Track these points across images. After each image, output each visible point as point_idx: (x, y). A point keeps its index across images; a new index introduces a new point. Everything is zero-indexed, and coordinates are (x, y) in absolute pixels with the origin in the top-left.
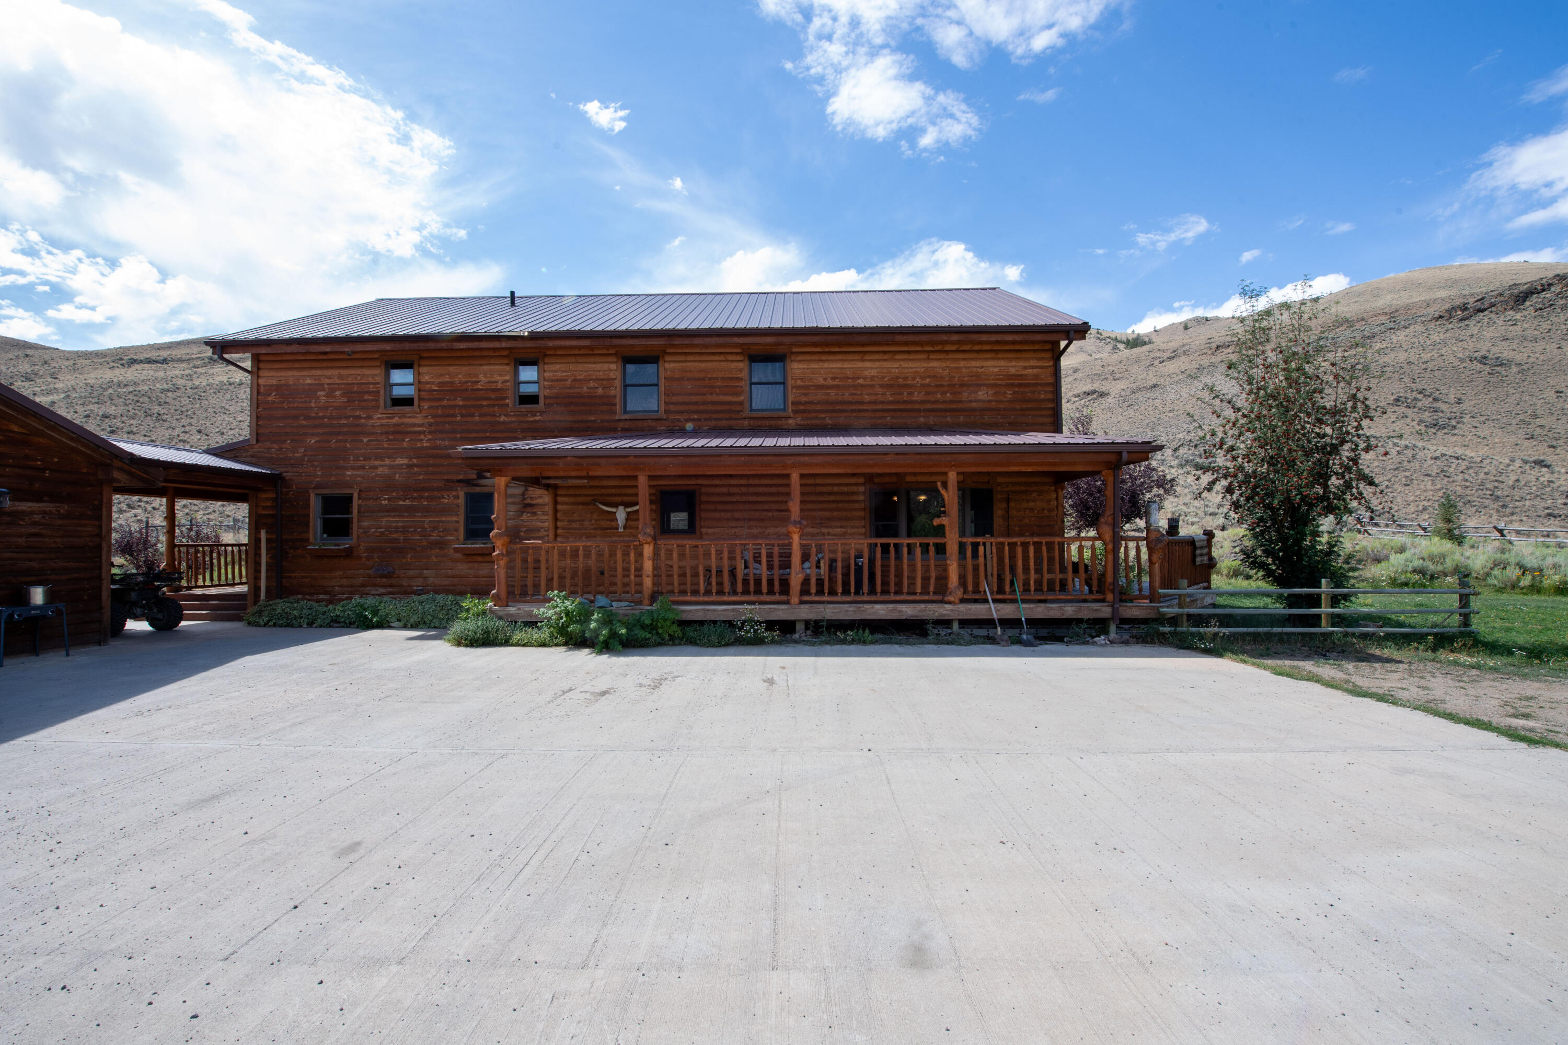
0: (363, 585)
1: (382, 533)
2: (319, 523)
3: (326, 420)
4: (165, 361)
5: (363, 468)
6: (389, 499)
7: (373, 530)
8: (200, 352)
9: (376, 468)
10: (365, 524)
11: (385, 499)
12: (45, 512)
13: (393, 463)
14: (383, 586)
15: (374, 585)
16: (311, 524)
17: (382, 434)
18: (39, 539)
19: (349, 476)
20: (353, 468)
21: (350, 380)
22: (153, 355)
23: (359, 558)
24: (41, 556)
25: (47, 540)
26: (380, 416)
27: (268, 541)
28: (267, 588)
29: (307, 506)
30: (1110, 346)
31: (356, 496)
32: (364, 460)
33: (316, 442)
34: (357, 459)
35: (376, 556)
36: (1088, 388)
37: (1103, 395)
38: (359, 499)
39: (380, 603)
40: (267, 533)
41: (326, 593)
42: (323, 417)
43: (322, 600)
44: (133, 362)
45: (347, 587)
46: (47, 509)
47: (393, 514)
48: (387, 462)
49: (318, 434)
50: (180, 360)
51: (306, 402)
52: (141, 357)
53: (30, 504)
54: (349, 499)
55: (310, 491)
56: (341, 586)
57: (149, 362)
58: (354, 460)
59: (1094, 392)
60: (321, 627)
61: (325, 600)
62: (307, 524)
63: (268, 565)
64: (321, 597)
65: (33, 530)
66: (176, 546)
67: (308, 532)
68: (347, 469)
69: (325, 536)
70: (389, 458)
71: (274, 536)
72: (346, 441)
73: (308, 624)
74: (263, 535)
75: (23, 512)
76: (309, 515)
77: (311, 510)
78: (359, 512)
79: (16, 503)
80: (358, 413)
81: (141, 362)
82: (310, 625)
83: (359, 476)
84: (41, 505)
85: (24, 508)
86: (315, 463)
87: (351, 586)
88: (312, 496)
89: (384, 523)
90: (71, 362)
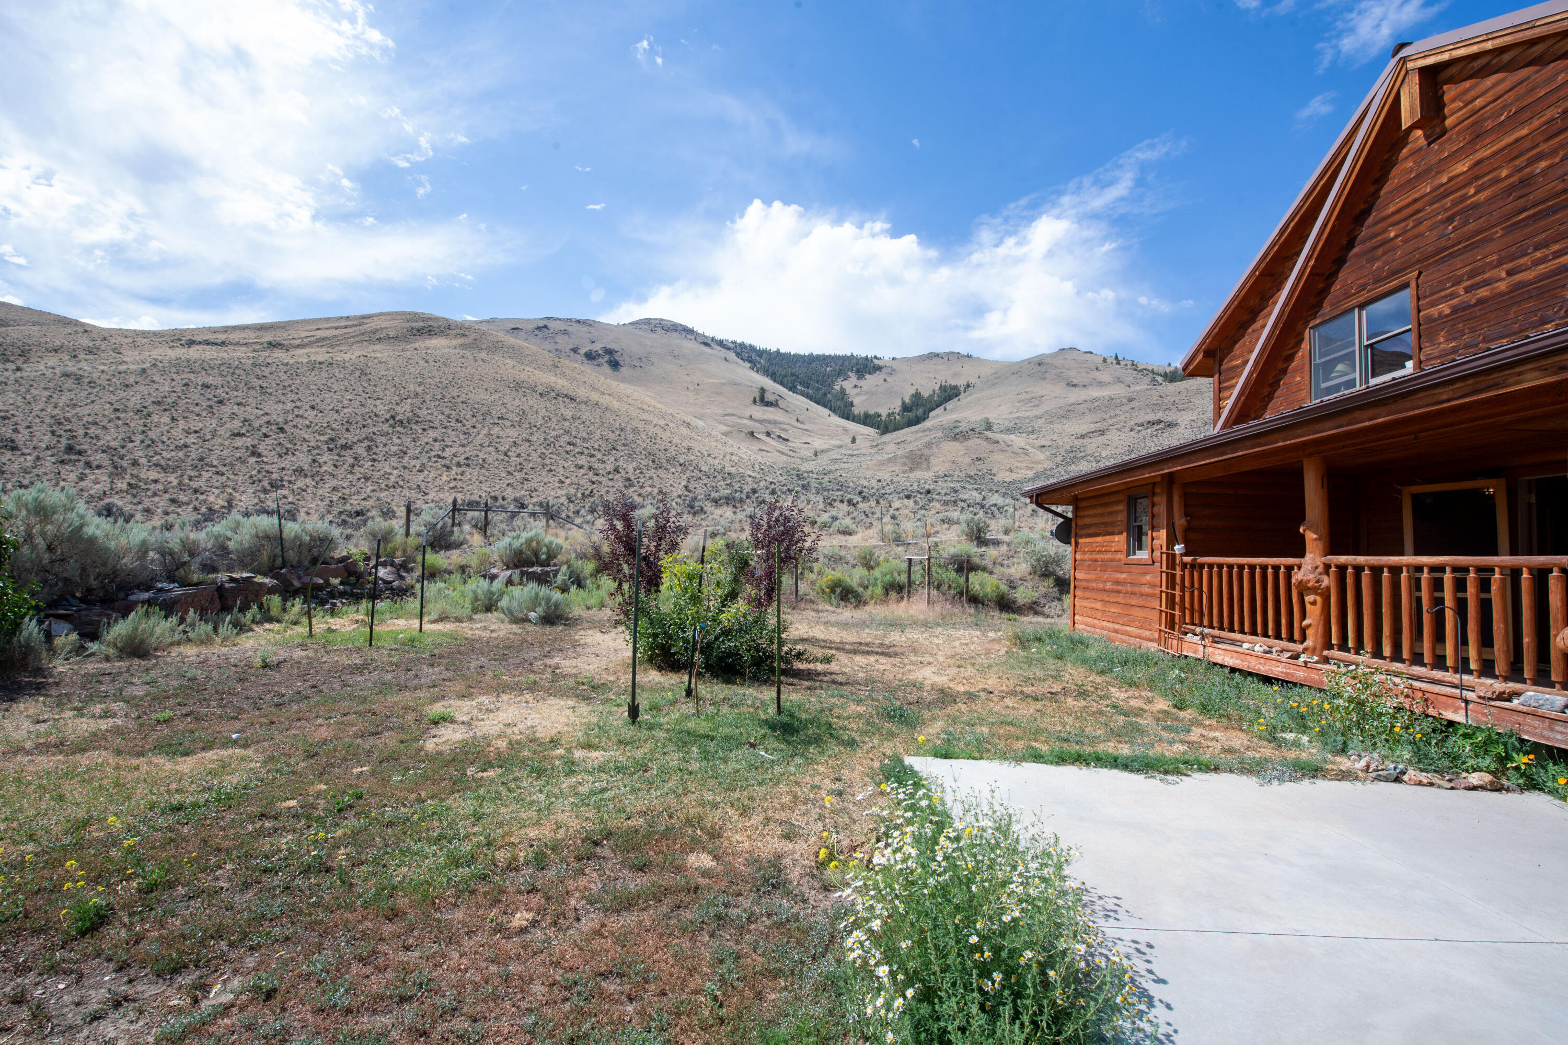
4: (223, 344)
8: (257, 337)
22: (211, 337)
30: (1148, 378)
36: (1151, 417)
37: (1170, 425)
44: (191, 343)
50: (237, 344)
52: (199, 339)
57: (208, 344)
59: (1159, 422)
81: (200, 343)
90: (131, 340)
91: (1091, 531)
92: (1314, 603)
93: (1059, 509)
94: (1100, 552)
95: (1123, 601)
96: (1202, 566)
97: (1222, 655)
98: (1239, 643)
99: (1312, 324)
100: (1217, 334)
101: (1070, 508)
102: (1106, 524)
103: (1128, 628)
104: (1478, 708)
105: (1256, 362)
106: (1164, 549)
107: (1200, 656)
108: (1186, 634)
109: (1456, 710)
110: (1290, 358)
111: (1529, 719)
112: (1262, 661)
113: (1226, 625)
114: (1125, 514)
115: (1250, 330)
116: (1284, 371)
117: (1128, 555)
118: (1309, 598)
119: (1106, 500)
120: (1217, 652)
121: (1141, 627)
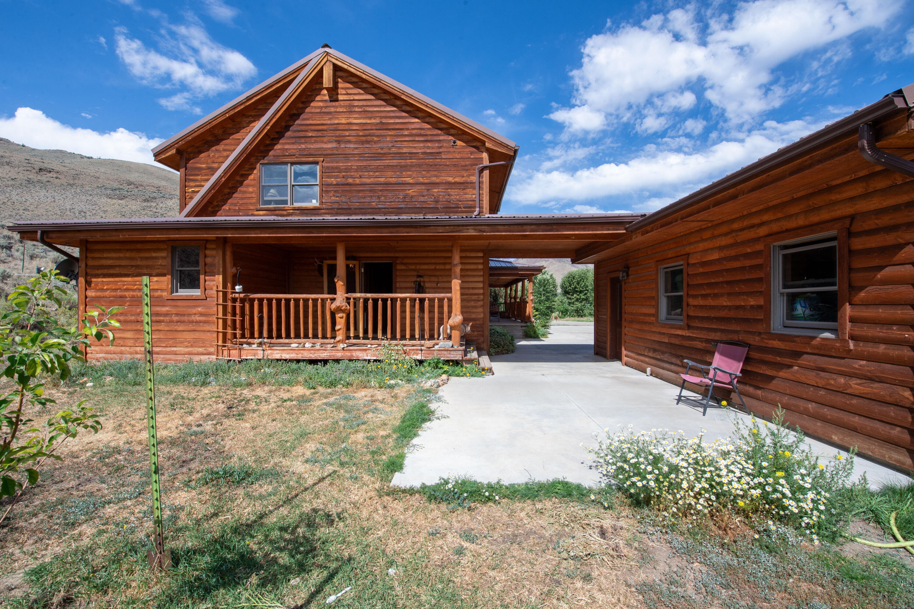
91: (112, 271)
92: (341, 318)
93: (66, 249)
94: (127, 290)
95: (167, 328)
96: (253, 300)
97: (277, 354)
98: (289, 344)
99: (261, 162)
100: (190, 141)
101: (77, 249)
102: (137, 266)
103: (175, 349)
104: (426, 352)
105: (225, 172)
106: (221, 288)
107: (260, 357)
108: (242, 345)
109: (417, 354)
110: (246, 176)
111: (443, 352)
112: (312, 352)
113: (274, 334)
114: (169, 260)
115: (214, 148)
116: (241, 183)
117: (172, 292)
118: (338, 316)
119: (139, 246)
120: (275, 352)
121: (192, 346)
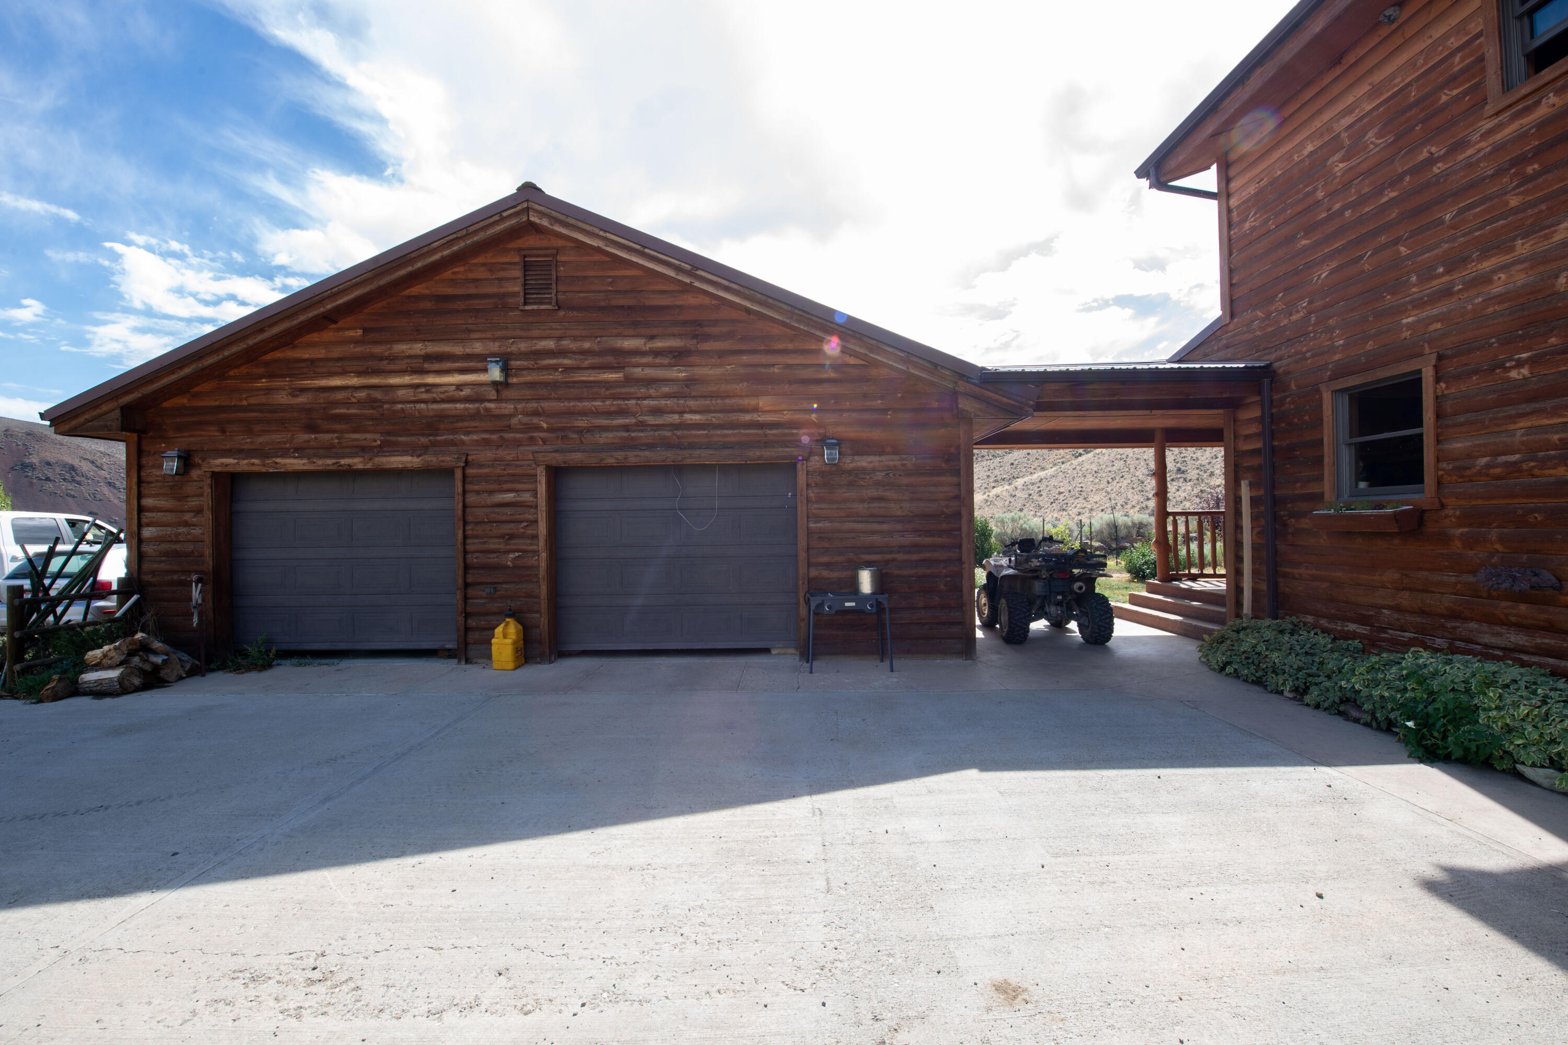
0: (1454, 615)
1: (1513, 467)
2: (1347, 457)
3: (1348, 214)
5: (1446, 293)
6: (1532, 362)
7: (1484, 460)
9: (1485, 279)
10: (1458, 445)
11: (1520, 364)
12: (889, 468)
13: (1544, 246)
14: (1520, 627)
15: (1491, 620)
16: (1327, 460)
17: (1500, 173)
18: (882, 505)
19: (1409, 326)
20: (1419, 304)
21: (1399, 83)
23: (1444, 539)
24: (885, 527)
25: (892, 505)
26: (1489, 125)
27: (1254, 501)
28: (1255, 592)
29: (1318, 423)
31: (1428, 374)
32: (1448, 272)
33: (1332, 272)
34: (1427, 274)
35: (1494, 534)
38: (1438, 380)
39: (1489, 683)
40: (1251, 485)
41: (1362, 620)
42: (1341, 212)
43: (1353, 636)
45: (1412, 613)
46: (891, 463)
47: (1549, 404)
48: (1523, 248)
49: (1330, 256)
51: (1309, 194)
53: (871, 458)
54: (1413, 384)
55: (1323, 387)
56: (1397, 609)
58: (1421, 282)
60: (1317, 706)
61: (1361, 637)
62: (1319, 461)
63: (1255, 548)
64: (1352, 627)
65: (874, 493)
66: (1169, 514)
67: (1320, 479)
68: (1401, 310)
69: (1362, 485)
70: (1526, 236)
71: (1261, 492)
72: (1396, 242)
73: (1295, 690)
74: (1245, 492)
75: (863, 470)
76: (1320, 442)
77: (1326, 431)
78: (1439, 416)
79: (856, 458)
80: (1425, 154)
82: (1300, 693)
83: (1436, 319)
84: (884, 458)
85: (864, 464)
86: (1331, 322)
87: (1422, 612)
88: (1327, 396)
89: (1519, 436)
